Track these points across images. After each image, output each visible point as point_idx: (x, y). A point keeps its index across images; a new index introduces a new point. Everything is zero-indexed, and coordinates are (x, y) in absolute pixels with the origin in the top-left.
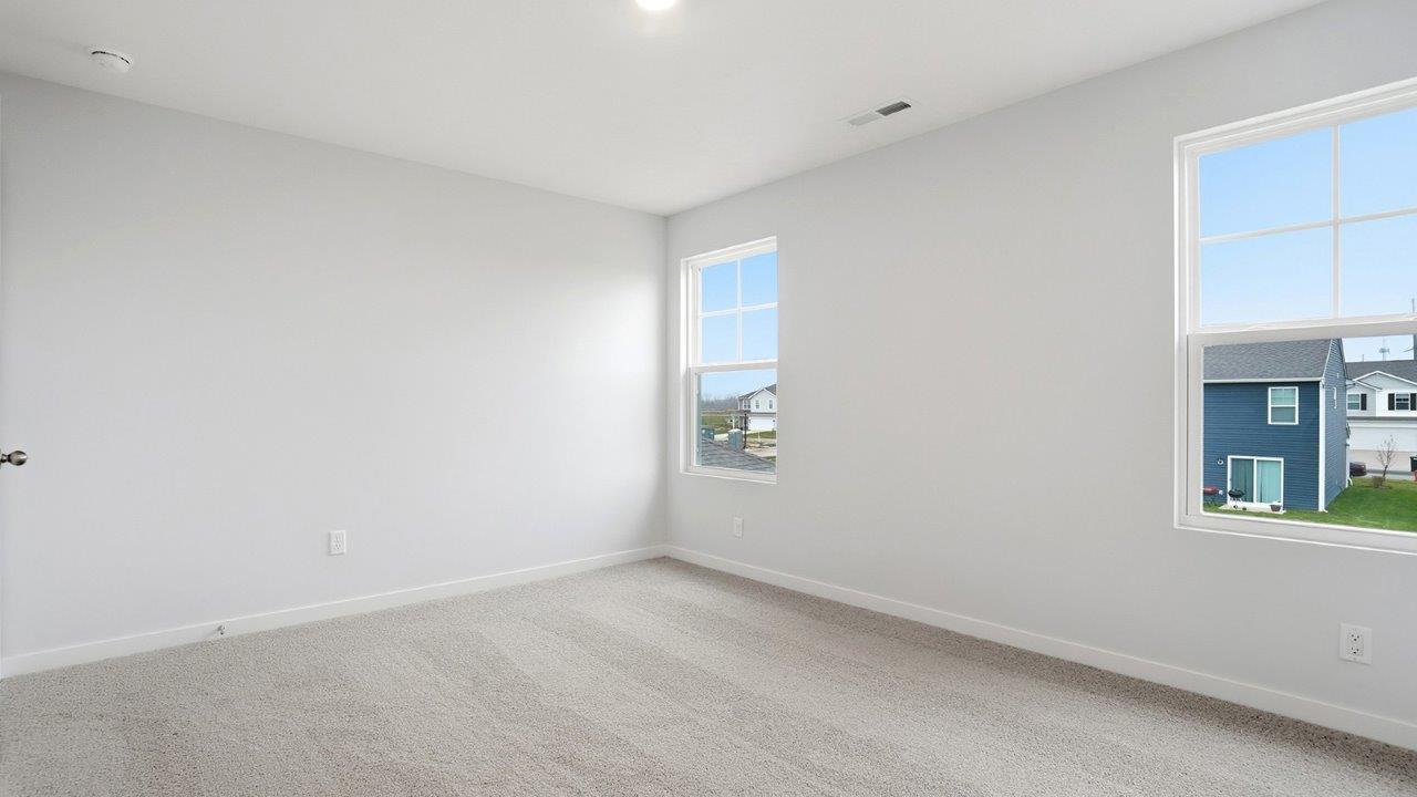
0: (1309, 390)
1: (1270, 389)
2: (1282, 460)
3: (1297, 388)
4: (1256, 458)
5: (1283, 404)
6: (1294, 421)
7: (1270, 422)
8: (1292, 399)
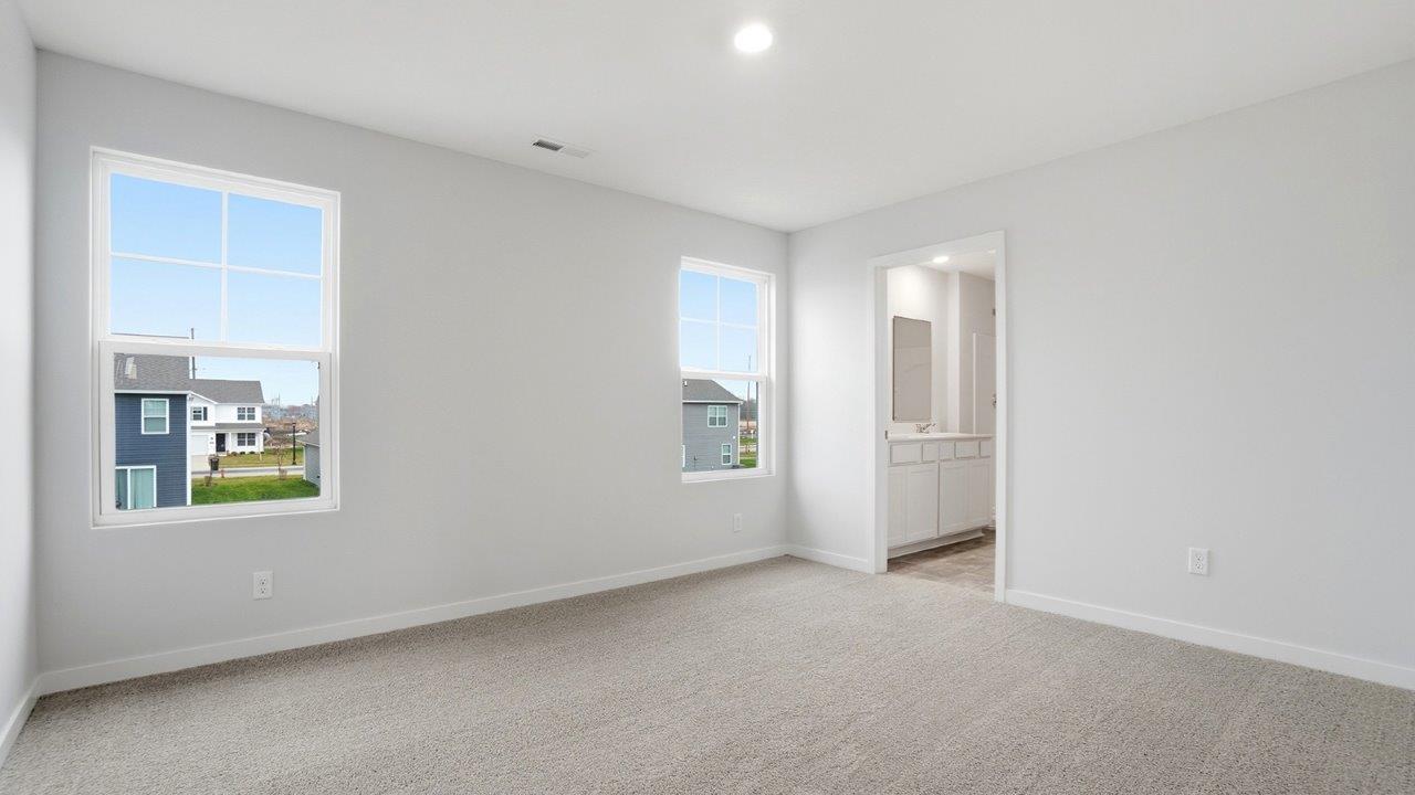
0: (178, 401)
1: (143, 400)
2: (154, 467)
3: (167, 400)
4: (129, 468)
5: (154, 414)
6: (165, 430)
7: (143, 432)
8: (164, 410)
